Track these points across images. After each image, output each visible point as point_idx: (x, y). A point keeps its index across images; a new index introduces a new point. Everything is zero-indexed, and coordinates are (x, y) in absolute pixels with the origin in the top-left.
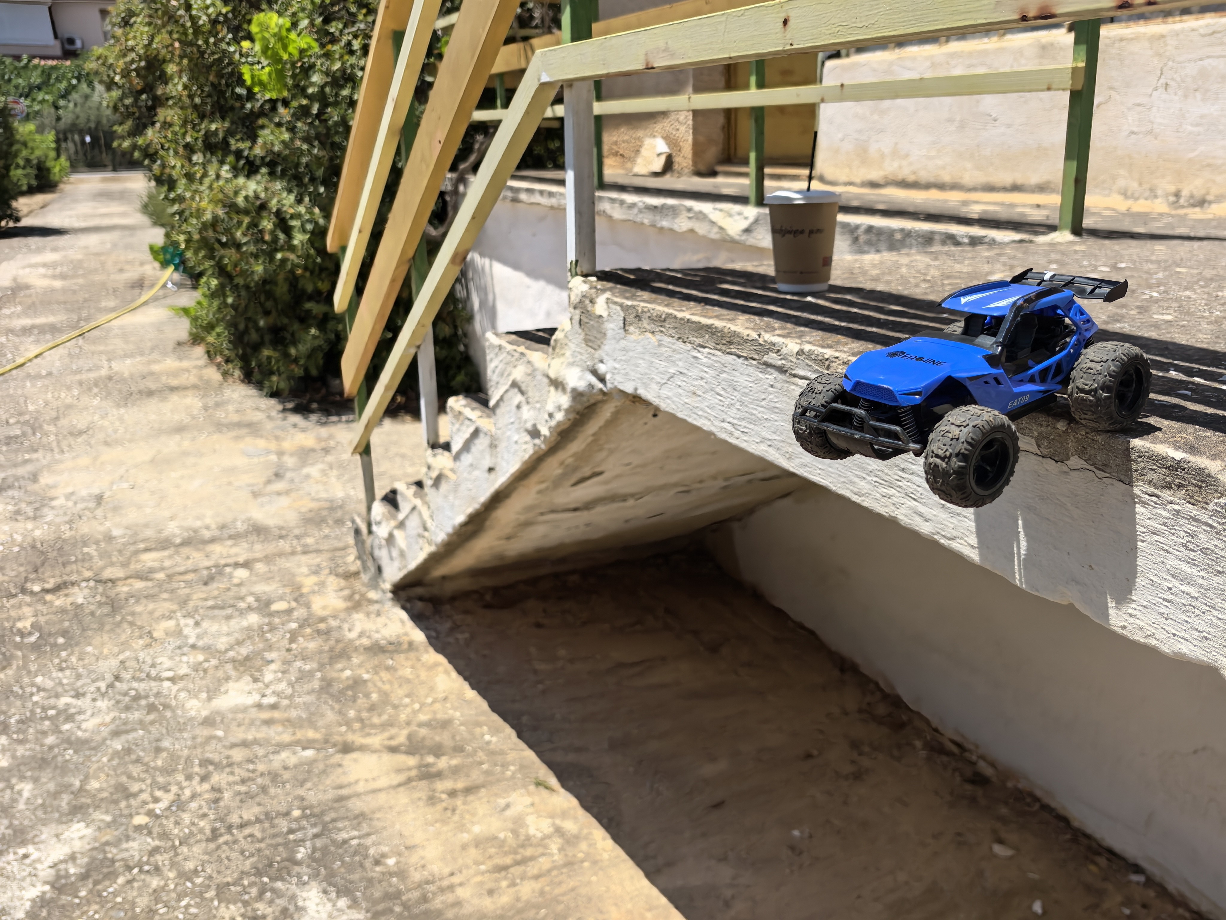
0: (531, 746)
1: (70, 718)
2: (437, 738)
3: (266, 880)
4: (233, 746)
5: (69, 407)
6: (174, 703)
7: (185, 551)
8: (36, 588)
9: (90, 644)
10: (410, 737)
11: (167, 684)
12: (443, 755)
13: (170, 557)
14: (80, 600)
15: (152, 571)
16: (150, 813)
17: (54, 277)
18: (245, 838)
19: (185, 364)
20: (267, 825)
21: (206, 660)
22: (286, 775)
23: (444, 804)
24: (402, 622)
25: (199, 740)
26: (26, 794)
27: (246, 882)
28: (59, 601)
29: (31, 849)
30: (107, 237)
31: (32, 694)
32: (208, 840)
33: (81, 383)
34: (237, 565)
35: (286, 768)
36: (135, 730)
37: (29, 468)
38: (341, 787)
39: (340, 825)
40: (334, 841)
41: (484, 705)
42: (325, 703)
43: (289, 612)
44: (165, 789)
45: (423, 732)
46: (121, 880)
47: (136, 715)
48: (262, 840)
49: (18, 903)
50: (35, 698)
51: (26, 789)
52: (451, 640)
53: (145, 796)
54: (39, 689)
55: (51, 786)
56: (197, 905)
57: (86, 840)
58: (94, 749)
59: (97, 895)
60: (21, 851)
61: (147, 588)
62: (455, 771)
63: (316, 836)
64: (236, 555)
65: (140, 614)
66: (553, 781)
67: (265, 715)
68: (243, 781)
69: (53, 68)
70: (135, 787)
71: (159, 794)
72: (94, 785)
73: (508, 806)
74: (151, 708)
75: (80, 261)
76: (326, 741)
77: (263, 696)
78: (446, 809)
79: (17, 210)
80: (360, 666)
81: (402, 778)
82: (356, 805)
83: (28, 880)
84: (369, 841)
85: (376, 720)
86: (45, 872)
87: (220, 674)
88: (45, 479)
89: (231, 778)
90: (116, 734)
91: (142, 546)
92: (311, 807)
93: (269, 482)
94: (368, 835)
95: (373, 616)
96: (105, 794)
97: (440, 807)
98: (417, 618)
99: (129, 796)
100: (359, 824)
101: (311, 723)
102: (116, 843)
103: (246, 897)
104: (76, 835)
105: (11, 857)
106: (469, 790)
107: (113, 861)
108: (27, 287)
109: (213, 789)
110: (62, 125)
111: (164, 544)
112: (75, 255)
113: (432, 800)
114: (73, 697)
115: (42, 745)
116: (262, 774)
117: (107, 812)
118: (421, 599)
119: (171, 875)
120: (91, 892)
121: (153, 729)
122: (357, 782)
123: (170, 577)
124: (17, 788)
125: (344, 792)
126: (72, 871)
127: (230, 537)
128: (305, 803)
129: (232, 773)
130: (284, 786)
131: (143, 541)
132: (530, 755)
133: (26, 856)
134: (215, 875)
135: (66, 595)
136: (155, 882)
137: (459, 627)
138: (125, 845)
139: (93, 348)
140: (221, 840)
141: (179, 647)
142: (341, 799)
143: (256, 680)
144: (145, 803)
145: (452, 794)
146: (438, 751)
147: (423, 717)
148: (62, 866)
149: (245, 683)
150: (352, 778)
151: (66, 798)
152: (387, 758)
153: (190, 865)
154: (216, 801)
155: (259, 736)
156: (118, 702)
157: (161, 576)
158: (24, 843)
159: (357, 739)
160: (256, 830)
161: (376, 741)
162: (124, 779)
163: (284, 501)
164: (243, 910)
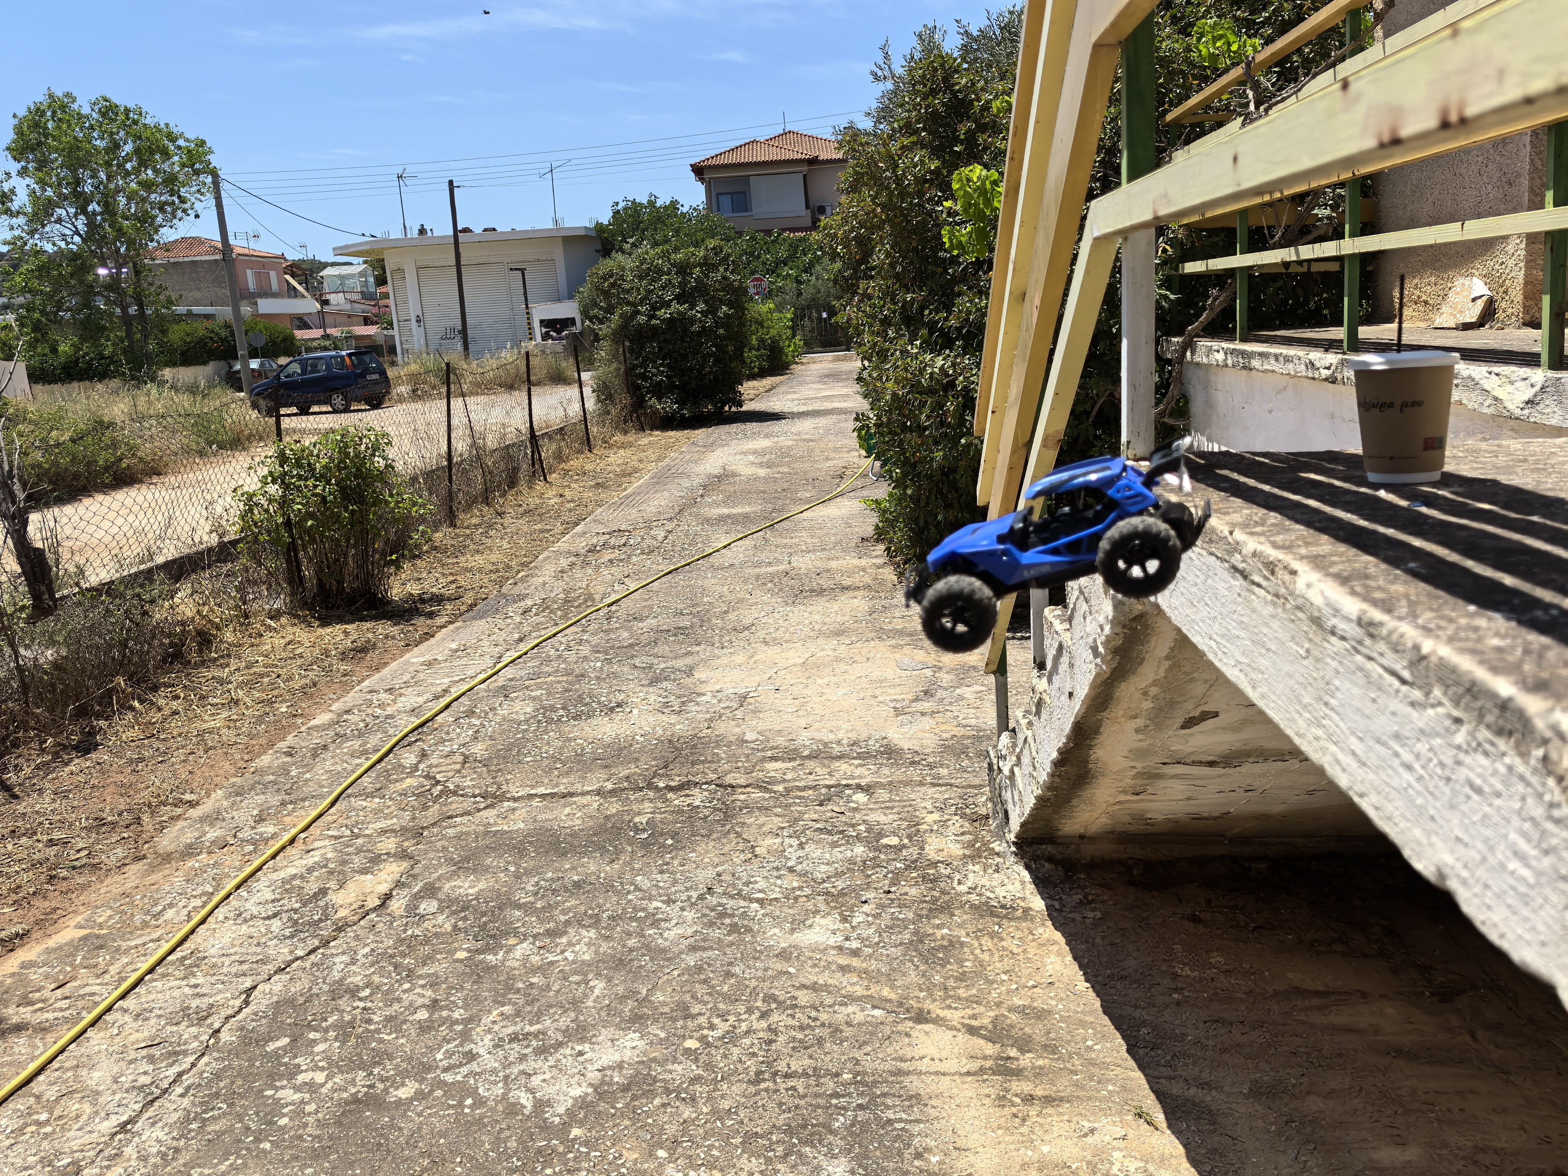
0: (1142, 1067)
1: (655, 924)
2: (1027, 1030)
3: (795, 1141)
4: (803, 986)
5: (740, 601)
6: (756, 928)
7: (811, 764)
8: (661, 785)
9: (694, 851)
10: (995, 1020)
11: (755, 906)
12: (1029, 1051)
13: (794, 769)
14: (697, 803)
15: (773, 781)
16: (703, 1039)
17: (761, 465)
18: (787, 1090)
19: (864, 562)
20: (812, 1081)
21: (800, 888)
22: (848, 1032)
23: (1014, 1110)
24: (1023, 883)
25: (770, 972)
26: (597, 992)
27: (774, 1138)
28: (677, 800)
29: (587, 1047)
30: (822, 422)
31: (629, 892)
32: (750, 1082)
33: (758, 577)
34: (859, 787)
35: (849, 1024)
36: (711, 948)
37: (688, 660)
38: (902, 1060)
39: (889, 1102)
40: (878, 1118)
41: (1097, 1003)
42: (912, 961)
43: (899, 848)
44: (723, 1017)
45: (1014, 1017)
46: (657, 1102)
47: (717, 933)
48: (804, 1097)
49: (562, 1098)
50: (630, 897)
51: (599, 986)
52: (1078, 917)
53: (702, 1020)
54: (638, 889)
55: (620, 990)
56: (721, 1149)
57: (637, 1052)
58: (669, 959)
59: (632, 1112)
60: (579, 1048)
61: (764, 799)
62: (1039, 1073)
63: (860, 1107)
64: (860, 777)
65: (749, 826)
66: (1160, 1117)
67: (843, 961)
68: (802, 1028)
69: (801, 240)
70: (696, 1009)
71: (716, 1021)
72: (659, 997)
73: (1092, 1131)
74: (734, 929)
75: (789, 448)
76: (901, 1004)
77: (847, 939)
78: (1015, 1116)
79: (741, 394)
80: (960, 926)
81: (974, 1066)
82: (914, 1084)
83: (577, 1077)
84: (916, 1129)
85: (962, 993)
86: (593, 1076)
87: (810, 906)
88: (698, 675)
89: (790, 1022)
90: (693, 949)
91: (769, 754)
92: (865, 1073)
93: (917, 700)
94: (918, 1121)
95: (990, 871)
96: (666, 1010)
97: (1007, 1111)
98: (1042, 883)
99: (689, 1016)
100: (911, 1106)
101: (890, 981)
102: (663, 1062)
103: (771, 1154)
104: (629, 1044)
105: (568, 1051)
106: (1049, 1100)
107: (655, 1080)
108: (734, 475)
109: (770, 1029)
110: (802, 301)
111: (791, 754)
112: (785, 442)
113: (1002, 1100)
114: (663, 902)
115: (624, 946)
116: (823, 1025)
117: (662, 1028)
118: (1050, 859)
119: (705, 1110)
120: (627, 1105)
121: (728, 951)
122: (922, 1058)
123: (788, 790)
124: (591, 984)
125: (905, 1066)
126: (616, 1079)
127: (859, 756)
128: (859, 1068)
129: (793, 1016)
130: (841, 1044)
131: (772, 748)
132: (1138, 1076)
133: (581, 1053)
134: (746, 1121)
135: (687, 796)
136: (687, 1113)
137: (1090, 902)
138: (670, 1067)
139: (779, 541)
140: (763, 1085)
141: (777, 869)
142: (900, 1072)
143: (844, 920)
144: (701, 1028)
145: (1029, 1099)
146: (1024, 1045)
147: (1017, 1001)
148: (609, 1073)
149: (831, 922)
150: (917, 1053)
151: (631, 1003)
152: (963, 1038)
153: (726, 1104)
154: (770, 1042)
155: (830, 981)
156: (704, 915)
157: (780, 788)
158: (582, 1040)
159: (936, 1010)
160: (800, 1084)
161: (955, 1016)
162: (688, 997)
163: (927, 723)
164: (763, 1167)
